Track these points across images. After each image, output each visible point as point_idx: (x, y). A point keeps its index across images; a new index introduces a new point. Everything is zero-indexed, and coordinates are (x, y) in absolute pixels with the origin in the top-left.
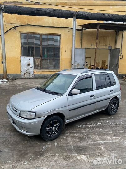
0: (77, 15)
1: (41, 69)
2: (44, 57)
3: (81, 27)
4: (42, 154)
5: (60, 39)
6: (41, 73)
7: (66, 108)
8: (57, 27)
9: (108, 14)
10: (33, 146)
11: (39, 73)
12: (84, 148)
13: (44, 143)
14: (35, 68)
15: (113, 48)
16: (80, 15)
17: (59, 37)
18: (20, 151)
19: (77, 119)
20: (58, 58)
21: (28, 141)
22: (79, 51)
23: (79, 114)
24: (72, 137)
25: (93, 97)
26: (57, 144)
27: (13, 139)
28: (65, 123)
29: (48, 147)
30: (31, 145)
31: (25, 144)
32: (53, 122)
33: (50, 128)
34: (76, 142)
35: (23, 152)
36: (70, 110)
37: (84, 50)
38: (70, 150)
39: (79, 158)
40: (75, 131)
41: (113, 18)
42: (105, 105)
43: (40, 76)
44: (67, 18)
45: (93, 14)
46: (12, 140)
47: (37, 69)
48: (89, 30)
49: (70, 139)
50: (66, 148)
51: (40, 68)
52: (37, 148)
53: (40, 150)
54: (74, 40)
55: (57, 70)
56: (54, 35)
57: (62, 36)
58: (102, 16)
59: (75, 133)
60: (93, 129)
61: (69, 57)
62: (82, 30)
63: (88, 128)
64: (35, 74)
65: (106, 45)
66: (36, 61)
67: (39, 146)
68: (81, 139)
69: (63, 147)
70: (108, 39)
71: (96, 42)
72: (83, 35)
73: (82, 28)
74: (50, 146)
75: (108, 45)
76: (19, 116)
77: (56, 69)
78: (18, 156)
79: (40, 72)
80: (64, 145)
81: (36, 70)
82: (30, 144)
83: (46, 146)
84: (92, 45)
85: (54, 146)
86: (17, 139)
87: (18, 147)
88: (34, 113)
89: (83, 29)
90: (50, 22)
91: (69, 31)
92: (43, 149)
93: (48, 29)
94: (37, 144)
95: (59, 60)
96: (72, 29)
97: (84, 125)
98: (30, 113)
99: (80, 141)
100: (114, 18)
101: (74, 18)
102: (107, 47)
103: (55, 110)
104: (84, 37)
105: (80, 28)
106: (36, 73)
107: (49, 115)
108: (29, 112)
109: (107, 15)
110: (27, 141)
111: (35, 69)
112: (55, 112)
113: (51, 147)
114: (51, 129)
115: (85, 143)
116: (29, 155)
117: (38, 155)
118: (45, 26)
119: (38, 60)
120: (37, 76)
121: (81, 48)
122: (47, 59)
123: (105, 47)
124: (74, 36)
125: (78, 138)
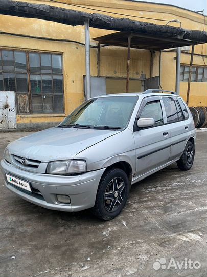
0: (91, 20)
1: (30, 113)
2: (35, 92)
3: (98, 42)
4: (108, 244)
5: (62, 60)
6: (30, 121)
7: (134, 153)
8: (56, 40)
9: (140, 22)
10: (80, 234)
11: (27, 121)
12: (180, 222)
13: (100, 226)
14: (19, 111)
15: (148, 77)
16: (97, 20)
17: (59, 57)
18: (57, 247)
19: (146, 176)
20: (60, 94)
21: (67, 227)
22: (96, 82)
23: (150, 165)
24: (147, 208)
25: (167, 135)
26: (128, 223)
27: (29, 227)
28: (132, 183)
29: (113, 232)
30: (74, 233)
31: (61, 232)
32: (114, 180)
33: (111, 193)
34: (160, 215)
35: (64, 249)
36: (139, 158)
37: (103, 81)
38: (156, 229)
39: (185, 239)
40: (145, 199)
41: (147, 29)
42: (180, 152)
43: (29, 126)
44: (74, 24)
45: (117, 19)
46: (29, 230)
47: (22, 113)
48: (110, 47)
49: (145, 212)
50: (147, 227)
51: (28, 111)
52: (91, 236)
53: (100, 239)
54: (88, 61)
55: (60, 115)
56: (51, 54)
57: (65, 56)
58: (132, 25)
59: (146, 201)
60: (172, 193)
61: (80, 91)
62: (98, 47)
63: (163, 191)
64: (18, 122)
65: (137, 73)
66: (20, 100)
67: (93, 232)
68: (166, 209)
69: (140, 226)
70: (140, 63)
71: (128, 64)
72: (101, 56)
73: (99, 44)
74: (115, 228)
75: (141, 74)
76: (46, 173)
77: (58, 114)
78: (59, 258)
79: (29, 119)
80: (142, 223)
81: (21, 116)
82: (74, 230)
83: (108, 231)
84: (115, 72)
85: (124, 227)
86: (40, 226)
87: (50, 241)
88: (83, 162)
89: (101, 44)
90: (43, 31)
91: (77, 48)
92: (104, 236)
93: (40, 42)
94: (86, 229)
95: (62, 97)
96: (84, 44)
97: (152, 188)
98: (75, 162)
99: (166, 213)
100: (149, 30)
101: (87, 24)
102: (139, 77)
103: (117, 155)
104: (103, 59)
105: (95, 43)
106: (21, 121)
107: (109, 165)
108: (72, 161)
109: (138, 23)
110: (63, 228)
111: (18, 113)
112: (118, 160)
113: (119, 230)
114: (113, 196)
115: (175, 214)
116: (81, 252)
117: (102, 249)
118: (35, 36)
119: (24, 97)
120: (23, 127)
121: (98, 77)
122: (40, 96)
123: (136, 77)
124: (88, 55)
125: (157, 208)
